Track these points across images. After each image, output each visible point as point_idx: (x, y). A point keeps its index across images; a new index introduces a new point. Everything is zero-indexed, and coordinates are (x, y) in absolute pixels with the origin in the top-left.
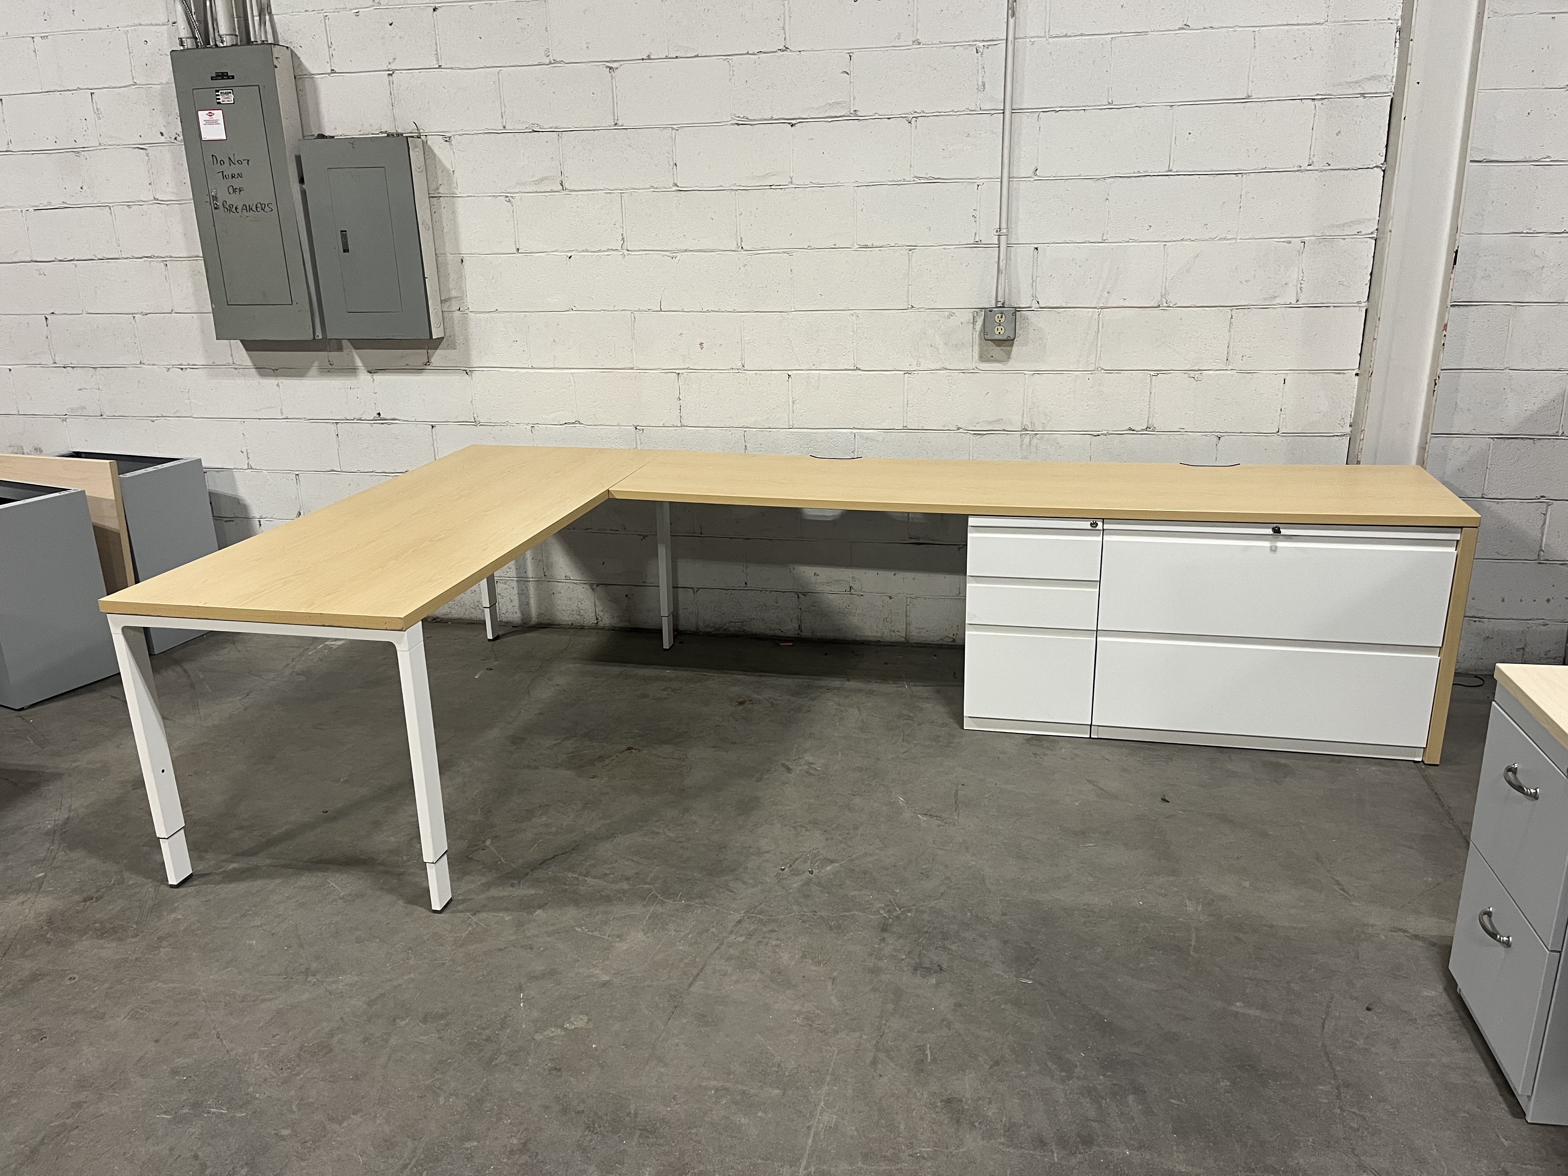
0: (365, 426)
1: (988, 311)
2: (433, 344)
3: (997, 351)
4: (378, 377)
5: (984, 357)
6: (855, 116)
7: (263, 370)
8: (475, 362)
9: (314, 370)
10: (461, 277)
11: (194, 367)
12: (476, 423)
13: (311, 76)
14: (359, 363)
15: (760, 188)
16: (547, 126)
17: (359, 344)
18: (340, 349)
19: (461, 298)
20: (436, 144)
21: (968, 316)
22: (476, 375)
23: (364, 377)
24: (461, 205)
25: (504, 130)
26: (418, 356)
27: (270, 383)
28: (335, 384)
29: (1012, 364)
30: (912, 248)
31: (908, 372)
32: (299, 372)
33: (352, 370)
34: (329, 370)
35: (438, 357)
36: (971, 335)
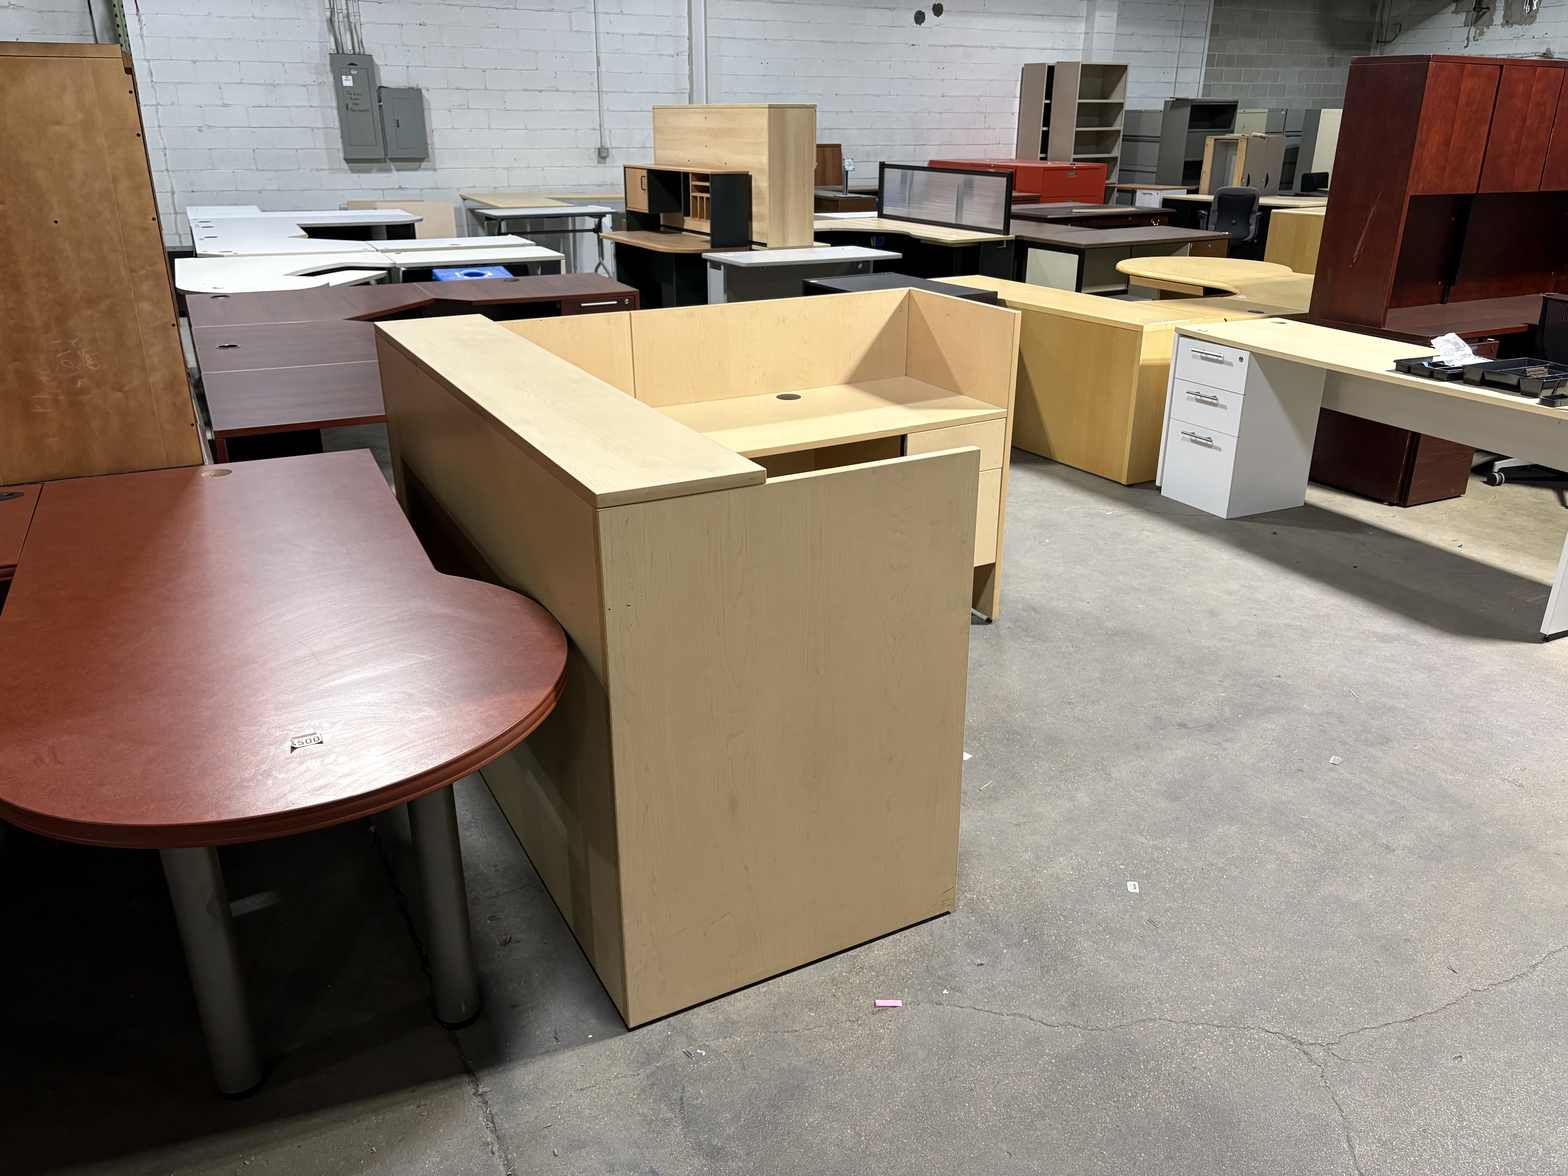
0: (394, 191)
1: (599, 149)
2: (421, 160)
3: (602, 161)
4: (401, 173)
5: (599, 162)
6: (558, 90)
7: (353, 171)
8: (437, 166)
9: (374, 170)
10: (432, 136)
11: (323, 170)
12: (438, 188)
13: (377, 66)
14: (393, 167)
15: (532, 110)
16: (462, 87)
17: (393, 160)
18: (385, 162)
19: (432, 144)
20: (424, 92)
21: (593, 150)
22: (438, 171)
23: (395, 173)
24: (432, 112)
25: (448, 88)
26: (416, 165)
27: (356, 175)
28: (383, 176)
29: (607, 164)
30: (576, 130)
31: (578, 167)
32: (369, 171)
33: (390, 170)
34: (380, 170)
35: (424, 165)
36: (595, 156)
